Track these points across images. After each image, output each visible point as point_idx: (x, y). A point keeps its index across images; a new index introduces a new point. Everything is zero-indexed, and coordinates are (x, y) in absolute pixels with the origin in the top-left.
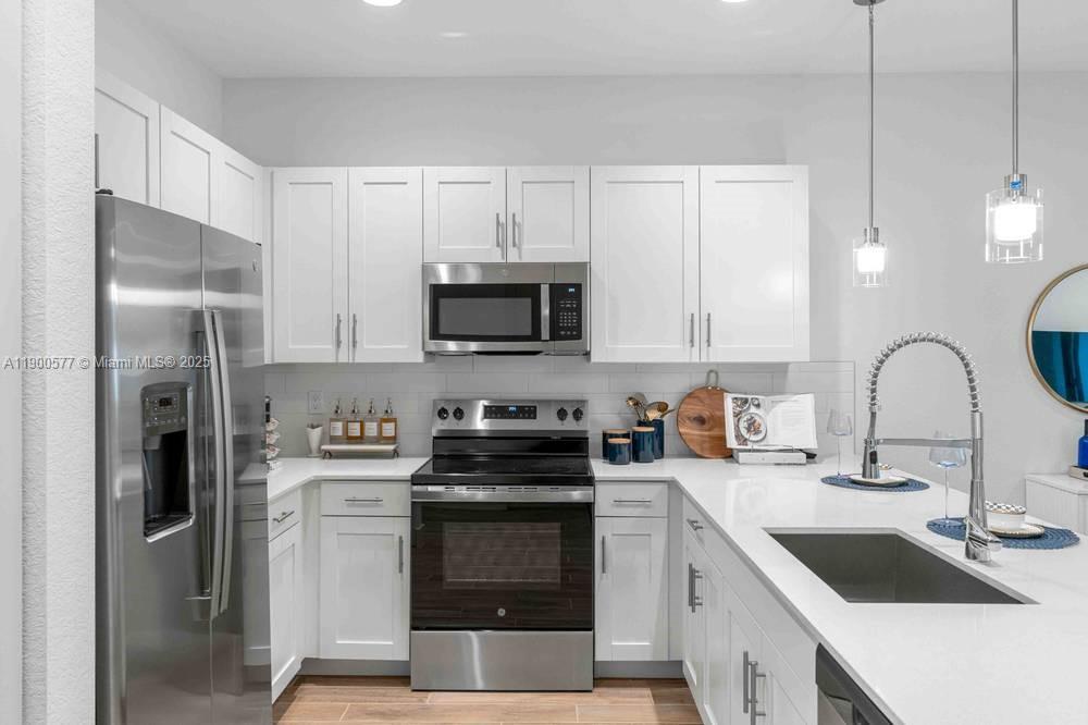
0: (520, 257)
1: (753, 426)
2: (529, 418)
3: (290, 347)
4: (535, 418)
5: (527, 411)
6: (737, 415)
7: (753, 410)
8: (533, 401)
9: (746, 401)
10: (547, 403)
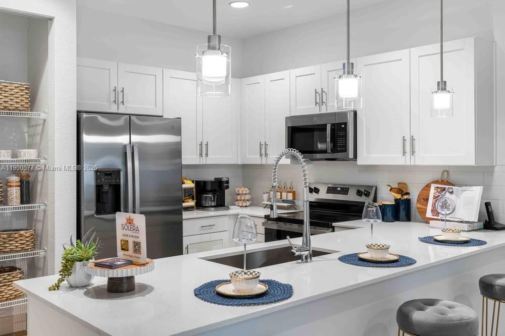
0: (327, 110)
1: (445, 206)
2: (345, 194)
3: (247, 157)
4: (347, 194)
5: (345, 191)
6: (435, 197)
7: (448, 195)
8: (348, 185)
9: (444, 189)
10: (352, 186)
